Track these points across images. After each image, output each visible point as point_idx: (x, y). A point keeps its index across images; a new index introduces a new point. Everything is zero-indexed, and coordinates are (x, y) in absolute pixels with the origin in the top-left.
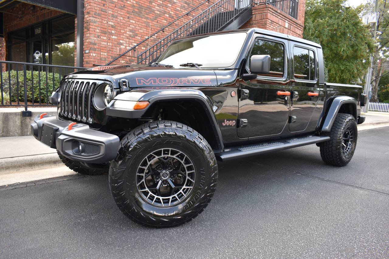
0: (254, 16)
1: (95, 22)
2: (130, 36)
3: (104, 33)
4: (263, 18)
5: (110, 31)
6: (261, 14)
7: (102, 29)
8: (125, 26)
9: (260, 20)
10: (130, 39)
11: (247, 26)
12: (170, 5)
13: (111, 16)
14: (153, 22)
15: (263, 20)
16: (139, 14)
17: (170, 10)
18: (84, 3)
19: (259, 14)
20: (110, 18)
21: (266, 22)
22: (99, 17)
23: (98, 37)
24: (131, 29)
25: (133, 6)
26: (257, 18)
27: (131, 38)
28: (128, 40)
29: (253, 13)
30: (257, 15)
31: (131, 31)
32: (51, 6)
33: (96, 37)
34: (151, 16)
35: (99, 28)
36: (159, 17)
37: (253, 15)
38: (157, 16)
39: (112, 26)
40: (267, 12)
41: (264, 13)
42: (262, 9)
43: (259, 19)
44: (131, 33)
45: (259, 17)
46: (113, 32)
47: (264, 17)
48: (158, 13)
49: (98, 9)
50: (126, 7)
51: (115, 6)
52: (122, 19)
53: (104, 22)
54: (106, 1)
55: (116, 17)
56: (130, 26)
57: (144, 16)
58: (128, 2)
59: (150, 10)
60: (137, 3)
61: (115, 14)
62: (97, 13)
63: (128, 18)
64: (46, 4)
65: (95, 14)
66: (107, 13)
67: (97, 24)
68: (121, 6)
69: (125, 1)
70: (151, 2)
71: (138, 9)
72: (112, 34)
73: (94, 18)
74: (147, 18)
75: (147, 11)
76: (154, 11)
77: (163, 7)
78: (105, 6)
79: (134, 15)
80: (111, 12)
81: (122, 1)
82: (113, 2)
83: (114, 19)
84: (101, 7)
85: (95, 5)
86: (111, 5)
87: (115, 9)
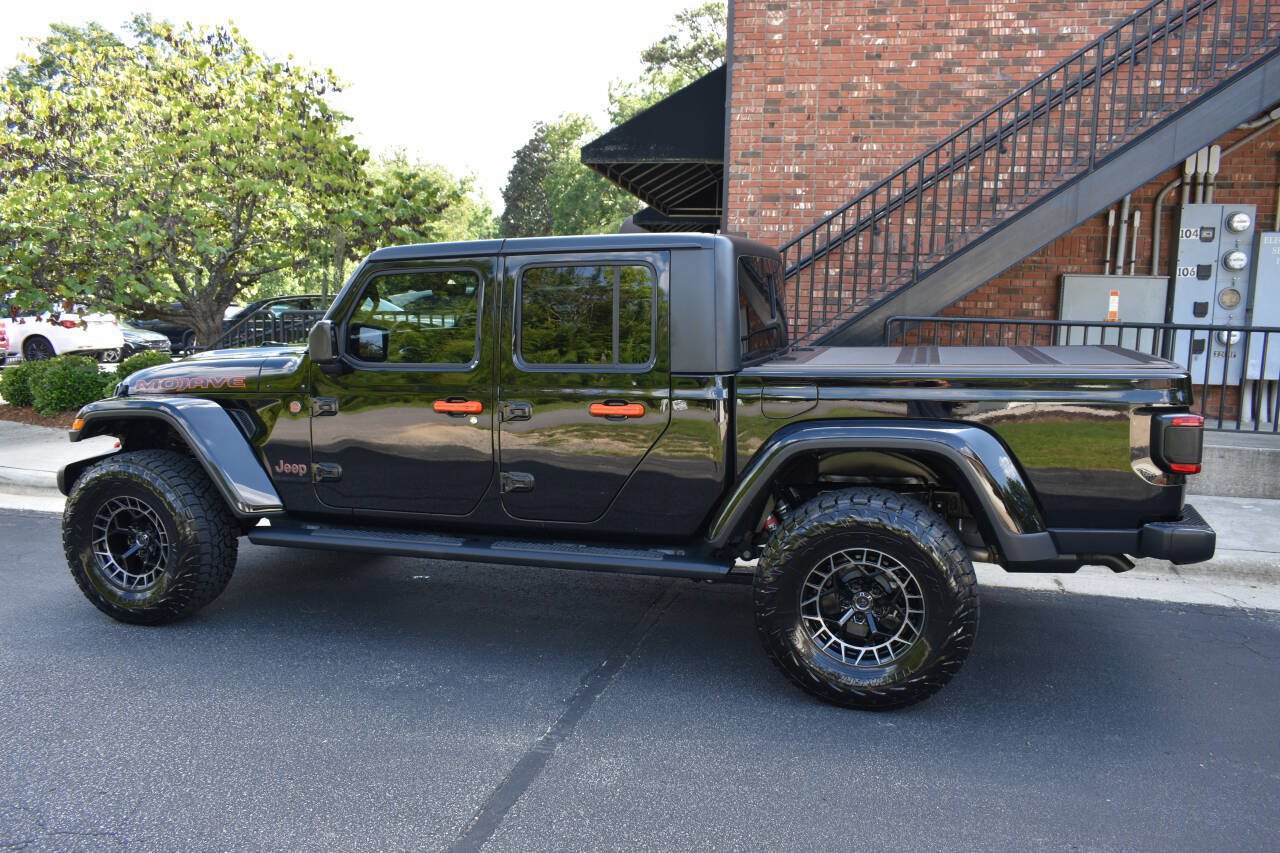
1: (743, 177)
2: (862, 190)
3: (770, 199)
5: (789, 191)
7: (766, 191)
8: (842, 166)
12: (1040, 53)
13: (794, 148)
16: (898, 118)
17: (1036, 69)
20: (792, 153)
22: (757, 160)
23: (752, 213)
24: (864, 169)
25: (876, 100)
31: (864, 177)
33: (747, 214)
34: (948, 112)
35: (756, 190)
36: (985, 108)
39: (798, 176)
44: (865, 184)
46: (799, 192)
48: (981, 93)
49: (753, 139)
50: (848, 109)
51: (809, 118)
52: (832, 148)
53: (773, 169)
54: (778, 112)
55: (811, 147)
56: (861, 164)
57: (917, 118)
58: (856, 94)
59: (943, 93)
60: (889, 86)
61: (807, 140)
62: (751, 150)
63: (855, 139)
64: (657, 154)
65: (743, 156)
66: (782, 144)
67: (750, 180)
68: (830, 111)
69: (843, 93)
70: (946, 67)
71: (891, 102)
72: (797, 199)
73: (740, 167)
74: (933, 123)
75: (930, 101)
76: (958, 94)
77: (1001, 69)
78: (776, 126)
79: (875, 125)
80: (795, 138)
81: (834, 94)
82: (800, 110)
83: (804, 155)
84: (762, 132)
85: (746, 132)
86: (795, 117)
87: (807, 126)
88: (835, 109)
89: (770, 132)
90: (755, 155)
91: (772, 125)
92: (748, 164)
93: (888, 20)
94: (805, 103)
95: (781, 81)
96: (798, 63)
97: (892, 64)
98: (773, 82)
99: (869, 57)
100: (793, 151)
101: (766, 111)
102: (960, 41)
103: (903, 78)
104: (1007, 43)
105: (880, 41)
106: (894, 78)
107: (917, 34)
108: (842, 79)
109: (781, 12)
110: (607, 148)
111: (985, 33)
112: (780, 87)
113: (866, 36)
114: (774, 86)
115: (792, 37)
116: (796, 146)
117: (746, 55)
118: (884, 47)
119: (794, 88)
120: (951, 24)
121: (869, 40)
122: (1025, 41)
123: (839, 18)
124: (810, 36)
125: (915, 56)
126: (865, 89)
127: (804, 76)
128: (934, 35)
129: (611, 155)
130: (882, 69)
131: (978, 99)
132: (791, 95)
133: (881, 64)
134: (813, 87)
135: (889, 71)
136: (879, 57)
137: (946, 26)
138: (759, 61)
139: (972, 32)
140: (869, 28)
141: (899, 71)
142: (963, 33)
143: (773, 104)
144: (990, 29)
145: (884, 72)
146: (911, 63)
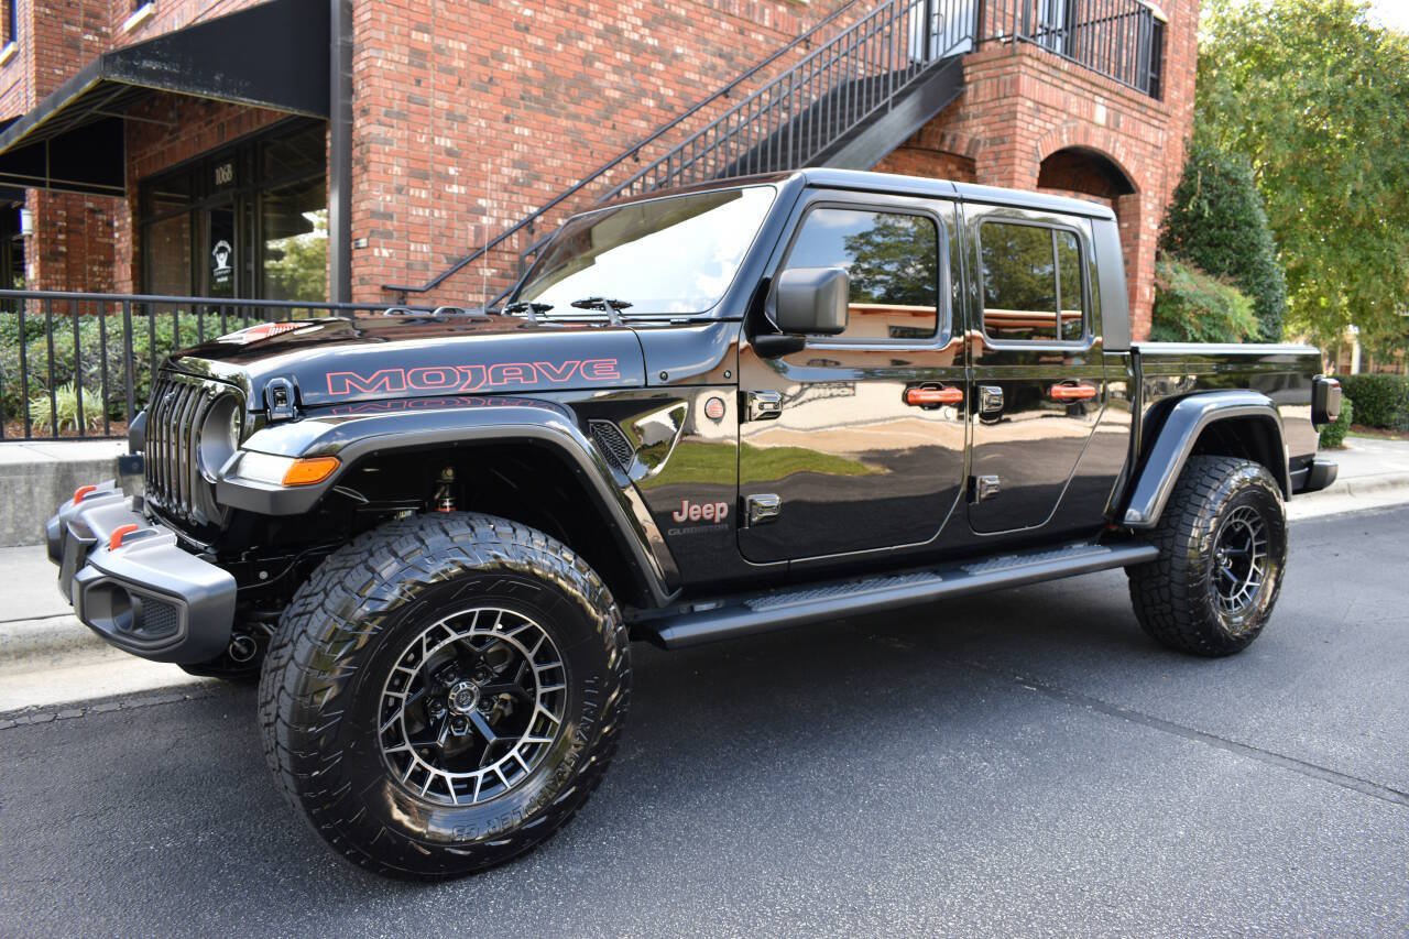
0: (971, 87)
1: (387, 142)
2: (515, 181)
3: (419, 175)
4: (1001, 95)
5: (440, 168)
6: (995, 81)
7: (413, 164)
8: (494, 148)
9: (993, 100)
10: (512, 192)
11: (947, 123)
12: (661, 67)
13: (444, 117)
14: (598, 129)
15: (1005, 102)
16: (546, 104)
17: (659, 82)
18: (351, 80)
19: (989, 81)
20: (442, 122)
21: (1013, 109)
22: (403, 124)
23: (399, 190)
24: (517, 156)
25: (523, 78)
26: (981, 93)
27: (515, 188)
28: (506, 196)
29: (968, 78)
30: (983, 82)
31: (515, 164)
32: (243, 96)
33: (393, 190)
34: (591, 108)
35: (403, 162)
36: (620, 110)
37: (969, 83)
38: (611, 108)
39: (449, 152)
40: (1016, 70)
41: (1008, 77)
42: (998, 63)
43: (989, 98)
44: (517, 173)
45: (988, 90)
46: (452, 171)
47: (1008, 90)
48: (617, 94)
49: (398, 96)
50: (498, 81)
51: (459, 84)
52: (483, 124)
53: (421, 137)
54: (423, 67)
55: (464, 120)
56: (512, 149)
57: (563, 108)
58: (506, 66)
59: (584, 86)
60: (537, 66)
61: (460, 110)
62: (396, 109)
63: (507, 119)
64: (224, 88)
65: (386, 114)
66: (430, 109)
67: (396, 147)
68: (481, 81)
69: (493, 63)
70: (587, 59)
71: (542, 86)
72: (450, 180)
73: (383, 128)
74: (576, 117)
75: (575, 92)
76: (599, 91)
77: (632, 74)
78: (423, 84)
79: (526, 107)
80: (445, 104)
81: (483, 61)
82: (450, 71)
83: (455, 126)
84: (408, 89)
85: (388, 84)
86: (444, 78)
87: (458, 92)
88: (486, 79)
89: (417, 90)
90: (401, 116)
91: (418, 82)
92: (392, 127)
94: (454, 63)
95: (427, 30)
96: (447, 13)
97: (540, 42)
98: (417, 29)
99: (517, 27)
100: (444, 120)
101: (410, 63)
102: (598, 35)
103: (550, 60)
104: (637, 48)
105: (528, 12)
106: (539, 57)
107: (561, 14)
108: (490, 45)
110: (146, 64)
111: (619, 32)
112: (426, 38)
113: (514, 2)
114: (420, 34)
116: (447, 114)
118: (532, 19)
119: (439, 41)
120: (591, 14)
121: (517, 7)
122: (649, 50)
125: (559, 39)
126: (514, 63)
127: (455, 31)
128: (577, 22)
129: (150, 74)
130: (531, 45)
131: (614, 99)
132: (439, 50)
133: (530, 39)
134: (463, 47)
135: (537, 48)
136: (527, 29)
137: (586, 14)
139: (607, 28)
141: (545, 51)
142: (601, 27)
143: (418, 56)
144: (622, 30)
145: (532, 49)
146: (556, 46)
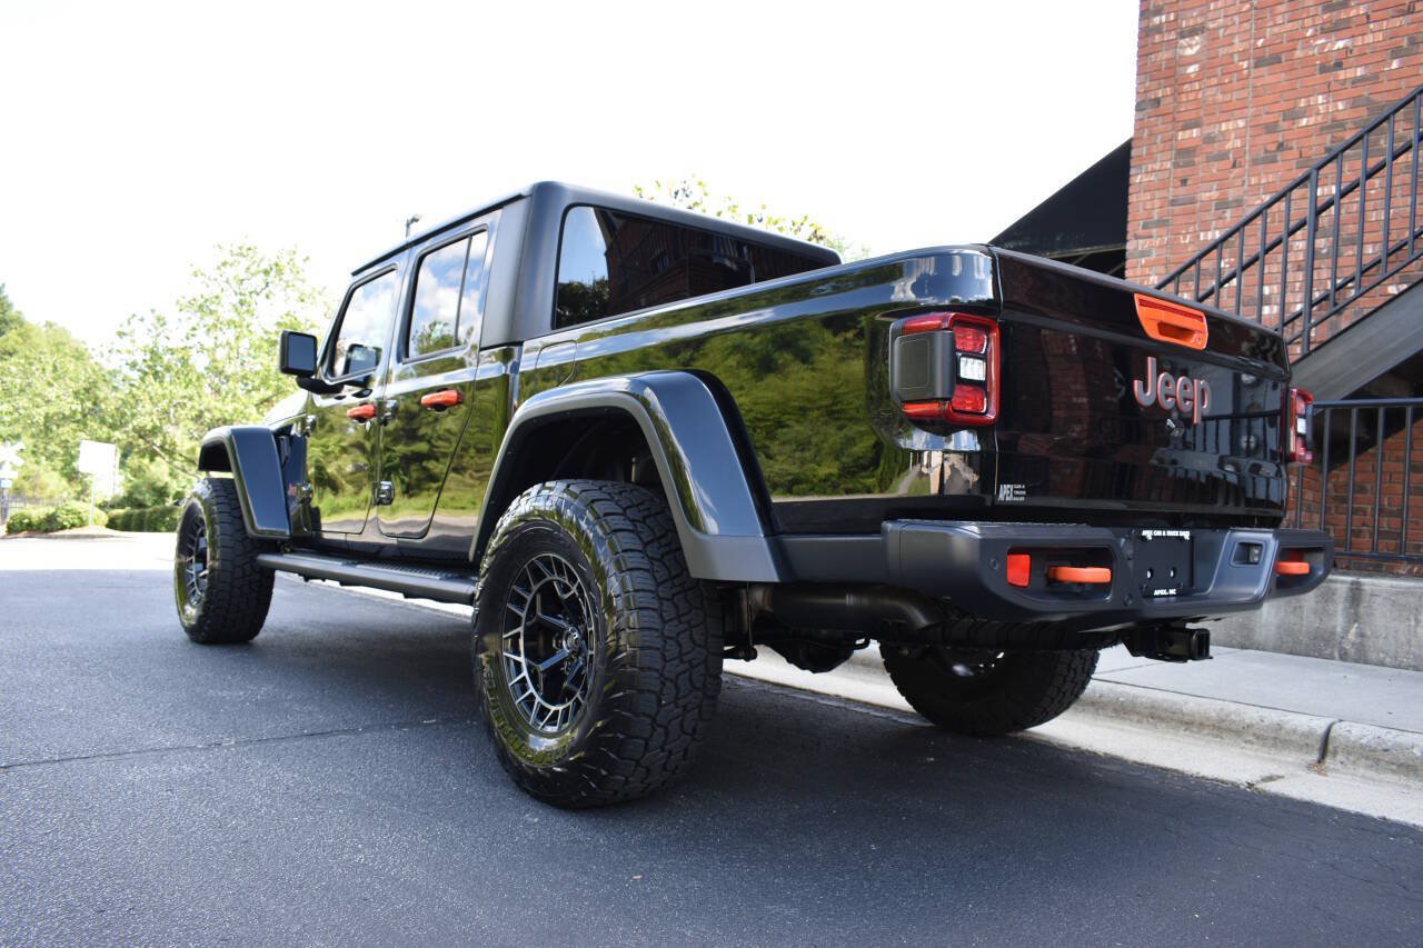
13: (1214, 208)
49: (1157, 203)
51: (1234, 166)
53: (1185, 238)
54: (1192, 164)
58: (1304, 122)
60: (1355, 103)
61: (1232, 194)
62: (1156, 218)
65: (1144, 227)
66: (1198, 205)
67: (1154, 257)
68: (1266, 151)
69: (1284, 125)
73: (1141, 241)
78: (1189, 182)
80: (1215, 194)
81: (1271, 128)
82: (1223, 156)
84: (1171, 193)
85: (1148, 196)
86: (1215, 167)
87: (1232, 176)
88: (1273, 147)
89: (1182, 191)
90: (1161, 223)
91: (1184, 182)
92: (1151, 237)
93: (1353, 13)
94: (1228, 146)
95: (1196, 124)
96: (1220, 97)
97: (1360, 72)
98: (1185, 128)
99: (1324, 69)
100: (1213, 211)
101: (1176, 165)
103: (1378, 88)
105: (1340, 44)
106: (1364, 91)
108: (1284, 106)
109: (1197, 38)
112: (1195, 132)
113: (1320, 42)
114: (1188, 132)
115: (1210, 64)
116: (1216, 205)
117: (1151, 100)
118: (1347, 51)
119: (1214, 130)
121: (1323, 46)
123: (1279, 25)
124: (1236, 58)
125: (1397, 53)
126: (1318, 114)
127: (1228, 112)
130: (1344, 82)
132: (1209, 140)
133: (1342, 74)
134: (1241, 123)
135: (1356, 81)
136: (1339, 65)
138: (1167, 104)
140: (1325, 31)
141: (1371, 78)
143: (1185, 155)
145: (1348, 85)
146: (1390, 64)
